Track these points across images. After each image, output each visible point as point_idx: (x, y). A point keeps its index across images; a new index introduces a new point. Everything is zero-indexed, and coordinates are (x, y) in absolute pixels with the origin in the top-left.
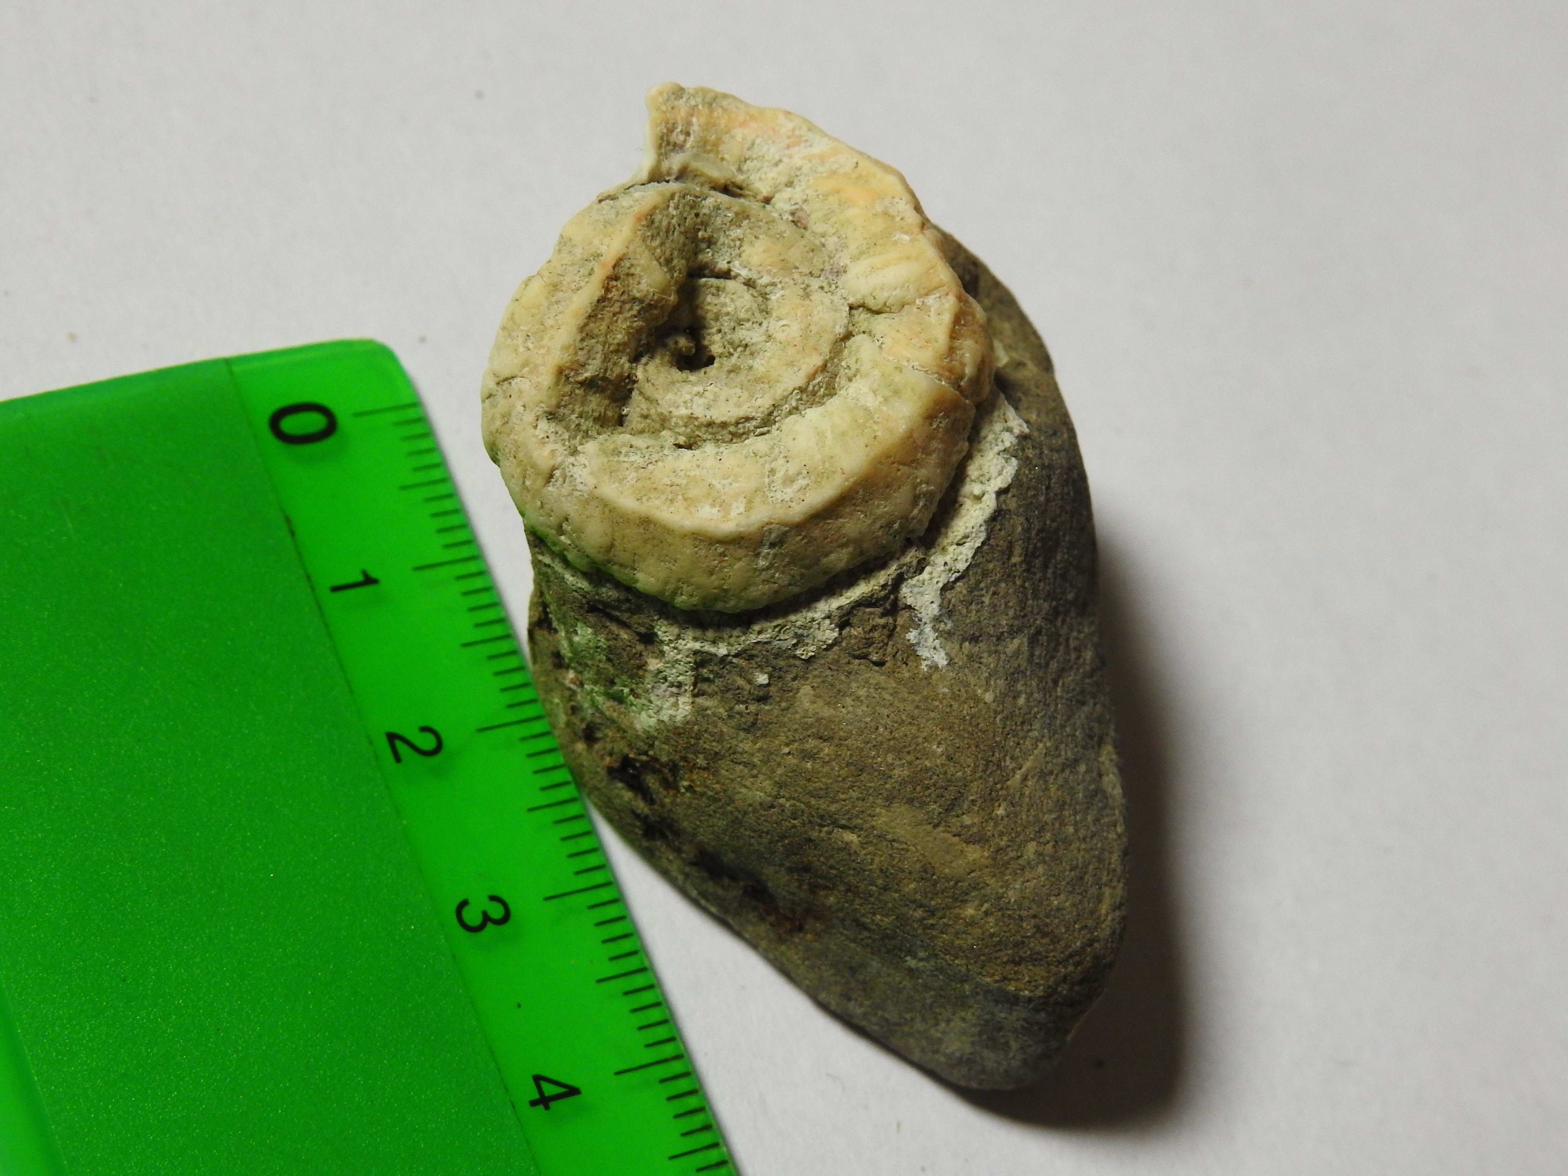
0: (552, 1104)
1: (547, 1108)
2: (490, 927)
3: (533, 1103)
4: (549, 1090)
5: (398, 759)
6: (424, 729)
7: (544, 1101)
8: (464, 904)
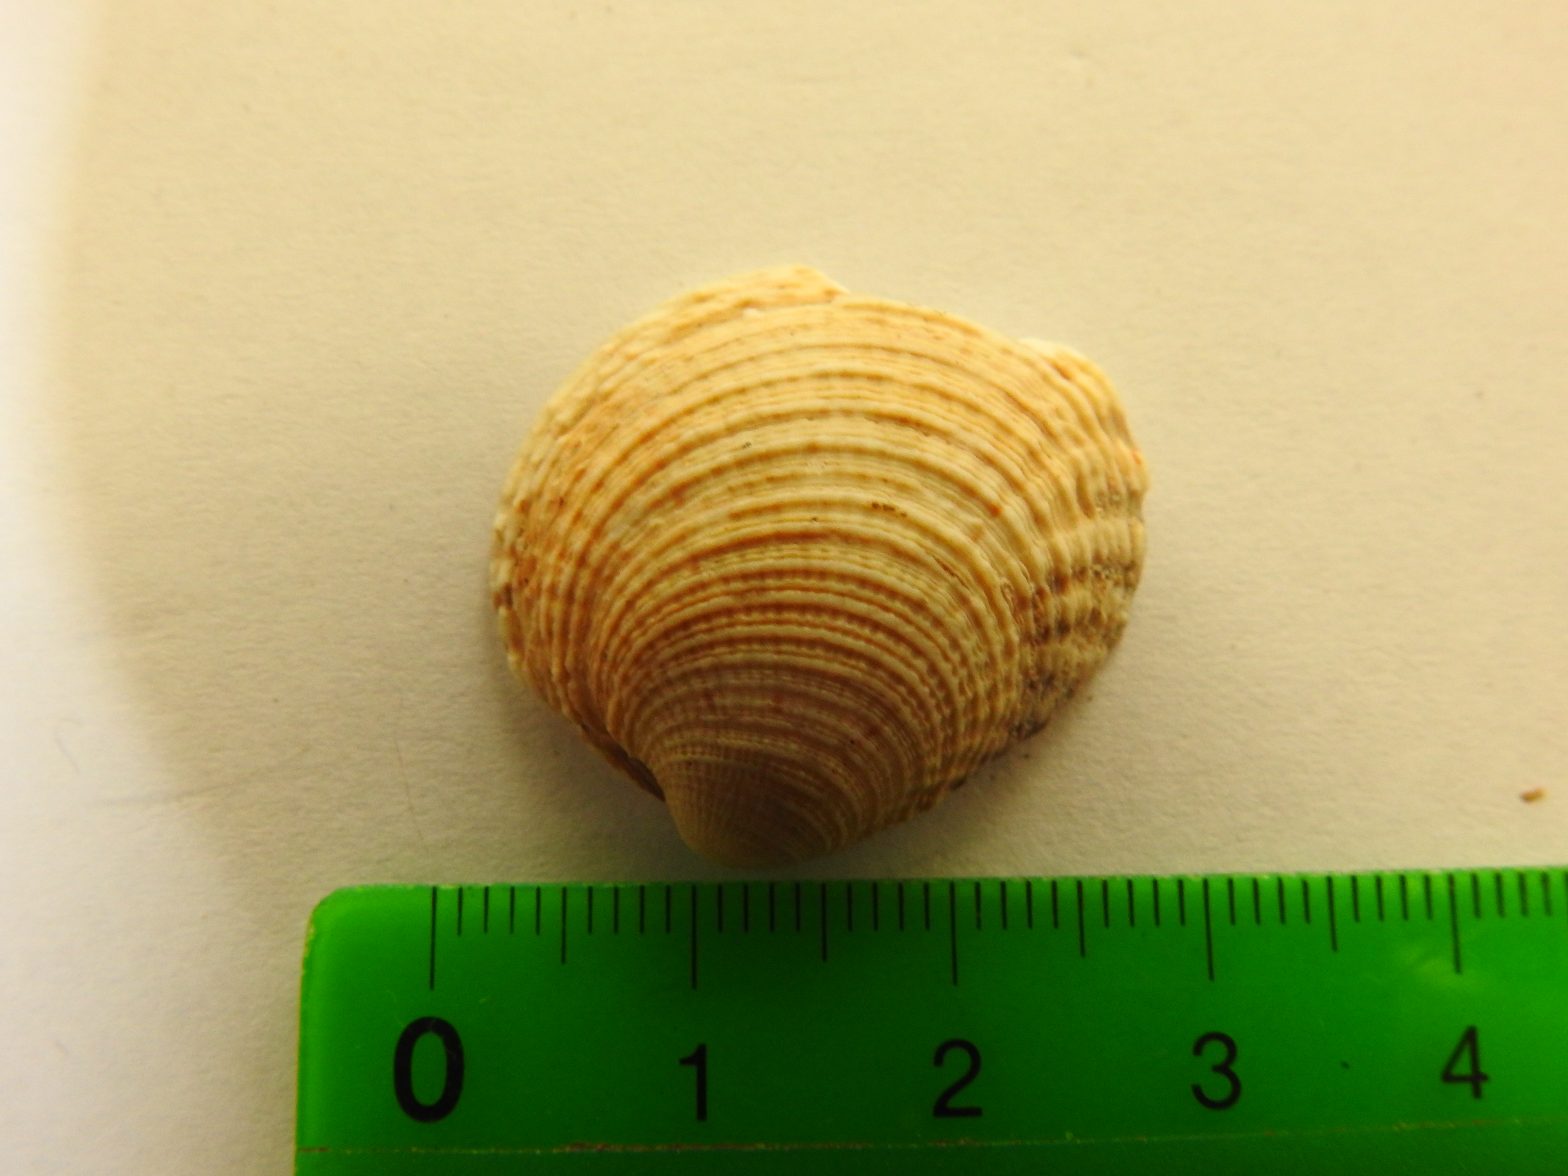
0: (1484, 1069)
1: (1485, 1078)
2: (1236, 1068)
3: (1477, 1093)
4: (1463, 1067)
5: (974, 1112)
6: (939, 1058)
7: (1477, 1079)
8: (1198, 1092)
